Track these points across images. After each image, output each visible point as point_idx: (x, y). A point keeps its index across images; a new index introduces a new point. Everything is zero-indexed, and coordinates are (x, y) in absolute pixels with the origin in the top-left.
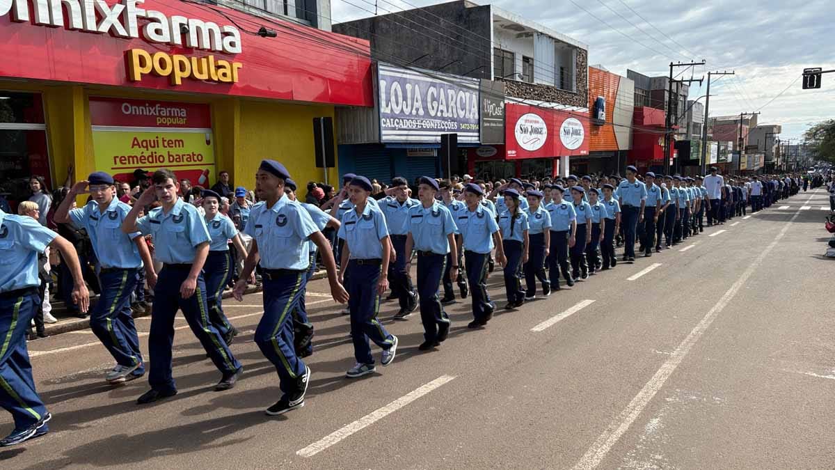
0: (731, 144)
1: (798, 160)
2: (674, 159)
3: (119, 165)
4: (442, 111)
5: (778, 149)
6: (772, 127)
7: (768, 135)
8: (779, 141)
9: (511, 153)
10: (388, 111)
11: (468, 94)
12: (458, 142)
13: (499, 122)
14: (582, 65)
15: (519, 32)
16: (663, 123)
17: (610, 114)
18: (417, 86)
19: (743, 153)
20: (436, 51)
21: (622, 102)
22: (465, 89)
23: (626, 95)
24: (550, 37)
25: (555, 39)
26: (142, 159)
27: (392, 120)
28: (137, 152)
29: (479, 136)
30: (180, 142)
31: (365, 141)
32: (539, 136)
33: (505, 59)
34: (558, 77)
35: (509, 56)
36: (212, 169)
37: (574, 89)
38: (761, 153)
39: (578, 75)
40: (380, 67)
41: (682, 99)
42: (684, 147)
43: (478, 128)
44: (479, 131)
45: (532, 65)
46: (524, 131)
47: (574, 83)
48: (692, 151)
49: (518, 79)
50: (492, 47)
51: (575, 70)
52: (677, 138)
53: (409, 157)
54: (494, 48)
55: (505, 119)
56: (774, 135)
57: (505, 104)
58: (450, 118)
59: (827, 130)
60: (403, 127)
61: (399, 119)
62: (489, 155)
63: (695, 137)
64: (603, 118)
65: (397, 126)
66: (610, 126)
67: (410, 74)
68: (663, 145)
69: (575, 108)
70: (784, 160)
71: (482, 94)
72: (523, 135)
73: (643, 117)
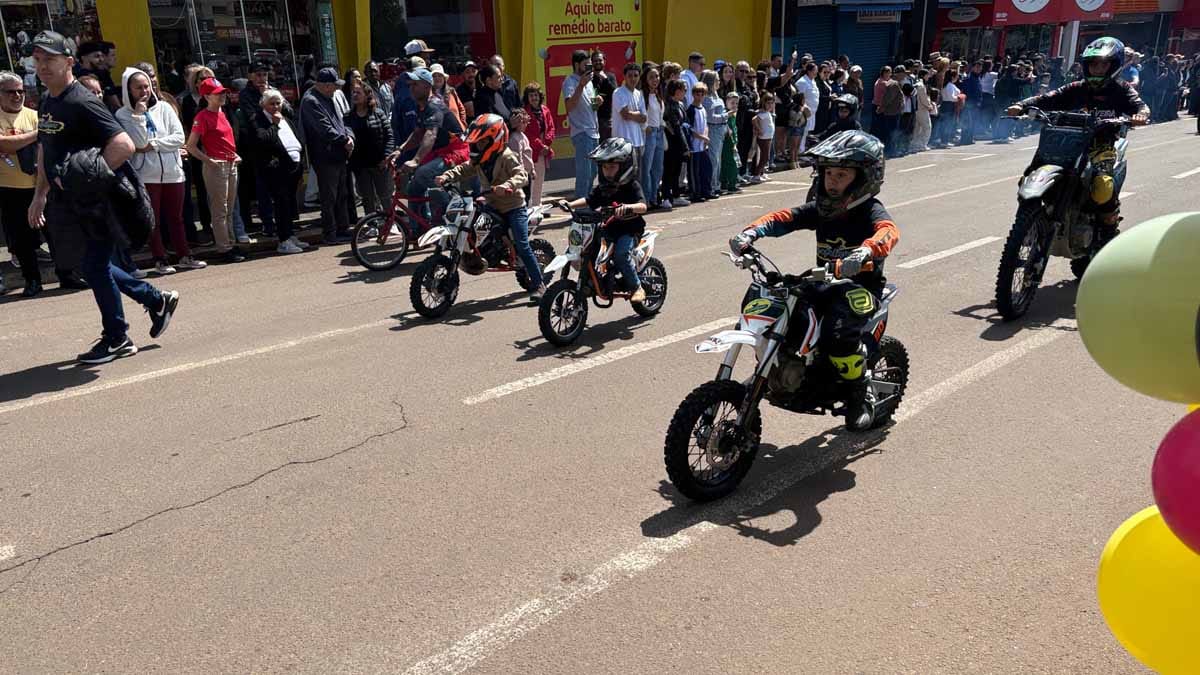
3: (553, 35)
9: (1001, 16)
26: (573, 28)
28: (570, 19)
30: (609, 8)
31: (813, 1)
36: (639, 40)
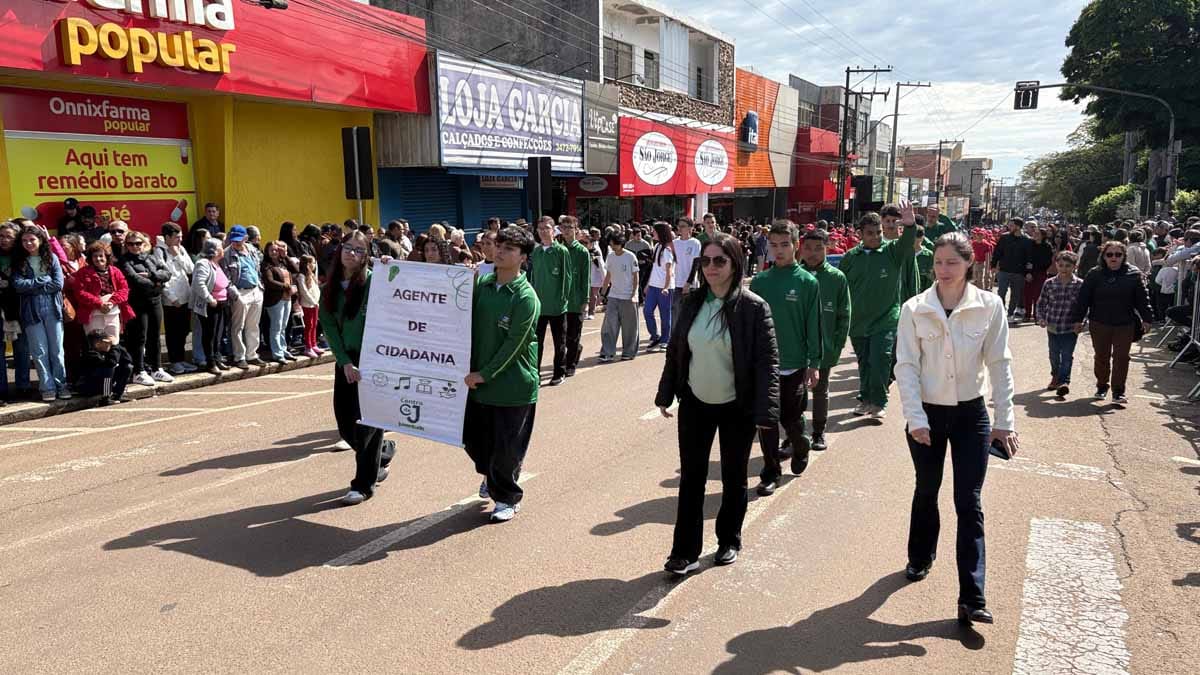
0: (926, 182)
1: (1013, 206)
2: (851, 201)
3: (47, 190)
4: (530, 124)
5: (988, 190)
6: (980, 161)
7: (974, 172)
8: (990, 180)
9: (627, 188)
10: (451, 121)
11: (566, 102)
12: (553, 169)
13: (611, 143)
14: (727, 68)
15: (640, 16)
16: (837, 151)
17: (765, 137)
18: (493, 87)
19: (942, 195)
20: (522, 37)
21: (781, 120)
22: (563, 95)
23: (788, 111)
24: (682, 25)
25: (690, 27)
26: (82, 181)
27: (457, 134)
28: (74, 170)
29: (583, 162)
30: (141, 159)
31: (417, 163)
32: (666, 164)
33: (620, 53)
34: (694, 83)
35: (626, 49)
36: (190, 199)
37: (716, 101)
38: (965, 196)
39: (722, 80)
40: (440, 58)
41: (861, 118)
42: (864, 184)
43: (580, 150)
44: (582, 155)
45: (658, 63)
46: (644, 155)
47: (716, 92)
48: (874, 190)
49: (637, 83)
50: (601, 36)
51: (717, 74)
52: (855, 172)
53: (483, 189)
54: (604, 37)
55: (618, 138)
56: (983, 172)
57: (619, 118)
58: (541, 135)
59: (1050, 166)
60: (473, 145)
61: (468, 134)
62: (597, 190)
63: (879, 171)
64: (755, 141)
65: (465, 143)
66: (765, 153)
67: (483, 69)
68: (835, 180)
69: (716, 127)
70: (995, 206)
71: (586, 103)
72: (644, 162)
73: (810, 141)
